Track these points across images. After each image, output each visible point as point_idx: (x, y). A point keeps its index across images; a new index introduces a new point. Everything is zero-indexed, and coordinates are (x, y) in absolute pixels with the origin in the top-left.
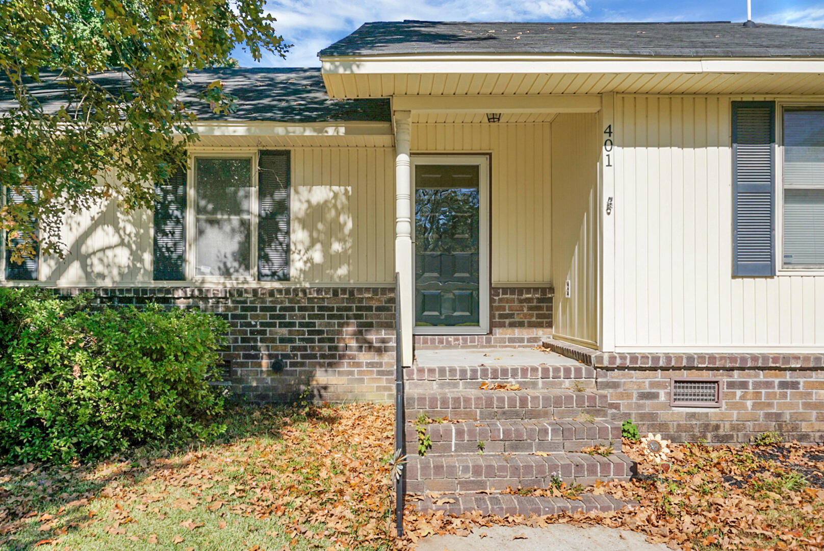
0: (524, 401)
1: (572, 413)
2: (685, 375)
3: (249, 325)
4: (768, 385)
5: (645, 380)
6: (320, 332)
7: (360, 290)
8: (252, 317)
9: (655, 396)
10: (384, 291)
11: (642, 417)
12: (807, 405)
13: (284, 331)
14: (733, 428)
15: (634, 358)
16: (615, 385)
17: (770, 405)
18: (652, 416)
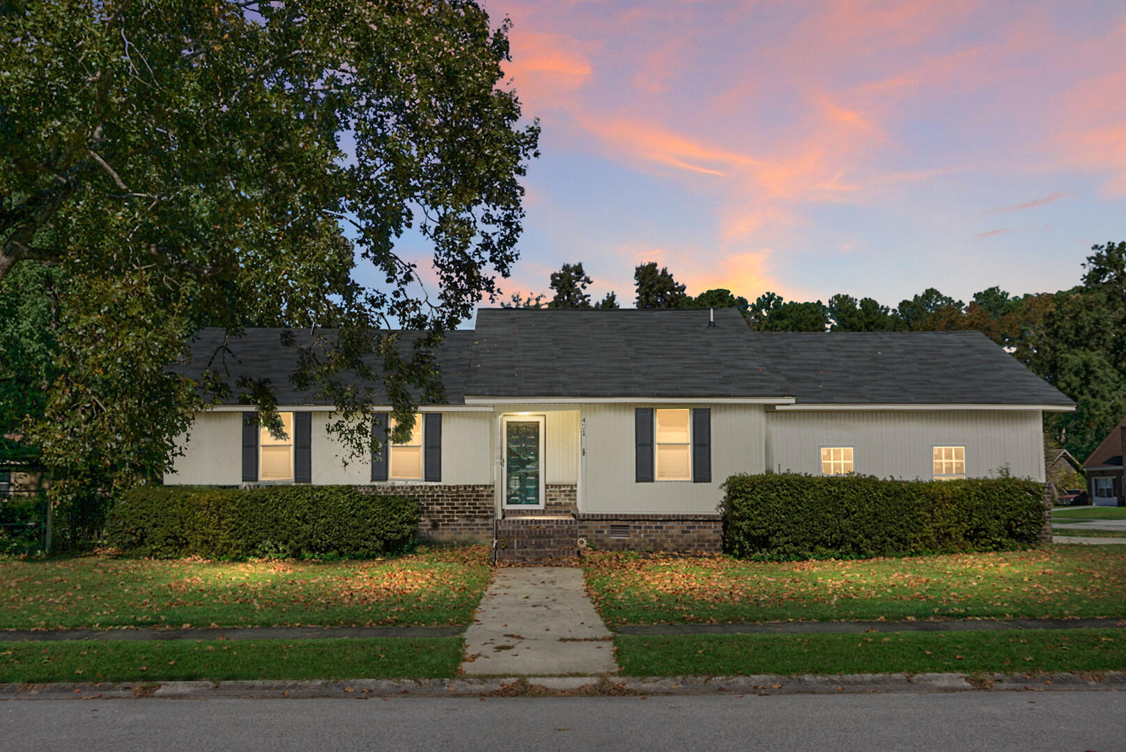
0: (545, 532)
1: (563, 536)
2: (615, 523)
3: (420, 504)
4: (650, 527)
5: (598, 525)
6: (457, 508)
7: (478, 486)
8: (422, 500)
9: (603, 532)
10: (490, 486)
11: (597, 541)
12: (667, 536)
13: (439, 507)
14: (635, 545)
15: (593, 515)
16: (586, 527)
17: (651, 536)
18: (602, 540)
